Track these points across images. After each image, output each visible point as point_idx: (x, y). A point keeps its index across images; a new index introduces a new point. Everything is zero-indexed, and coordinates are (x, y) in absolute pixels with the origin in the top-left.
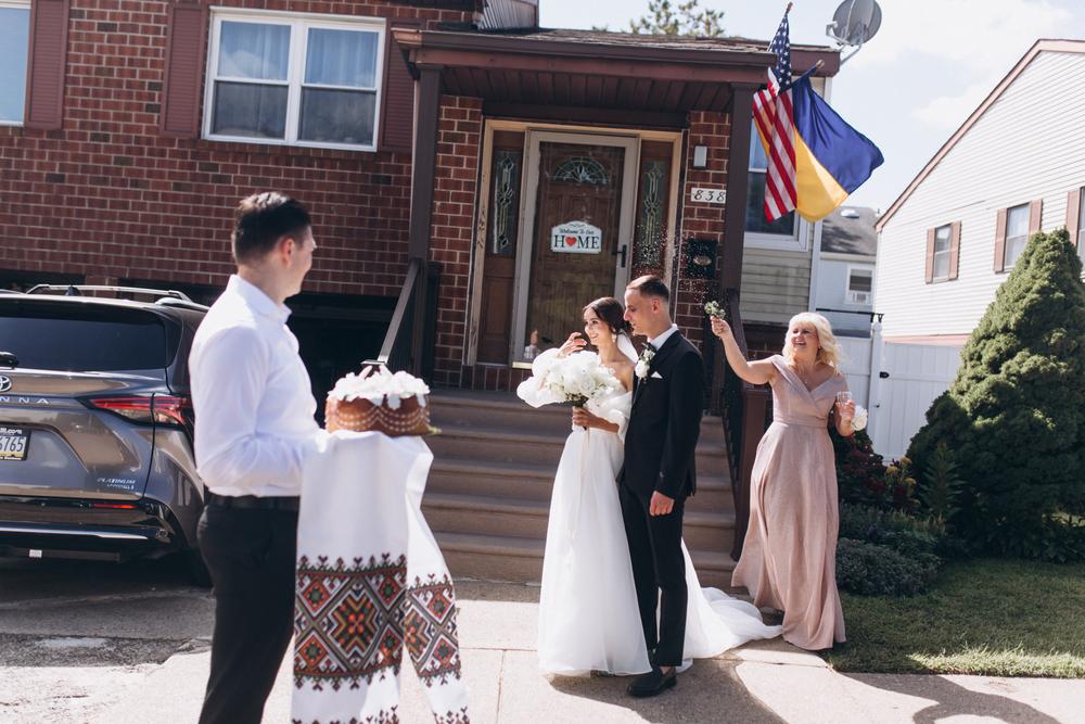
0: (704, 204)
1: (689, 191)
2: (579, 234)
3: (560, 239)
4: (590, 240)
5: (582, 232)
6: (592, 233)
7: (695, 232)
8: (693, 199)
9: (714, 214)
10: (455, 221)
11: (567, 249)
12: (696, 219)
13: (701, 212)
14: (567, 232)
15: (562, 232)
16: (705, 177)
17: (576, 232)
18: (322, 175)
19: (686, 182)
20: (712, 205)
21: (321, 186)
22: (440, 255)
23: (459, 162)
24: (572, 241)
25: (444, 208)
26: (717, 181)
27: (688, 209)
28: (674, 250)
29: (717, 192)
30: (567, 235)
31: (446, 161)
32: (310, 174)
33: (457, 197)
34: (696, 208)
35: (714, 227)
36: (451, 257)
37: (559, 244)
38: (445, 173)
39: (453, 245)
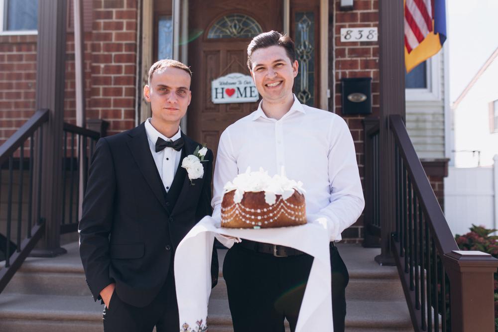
0: (354, 43)
1: (338, 32)
2: (237, 85)
3: (220, 91)
4: (248, 90)
5: (240, 83)
6: (250, 83)
7: (347, 71)
8: (343, 40)
9: (365, 52)
10: (118, 81)
11: (227, 99)
12: (347, 58)
13: (353, 52)
14: (226, 84)
15: (221, 84)
16: (353, 18)
17: (234, 84)
18: (20, 58)
19: (335, 24)
20: (362, 43)
21: (20, 67)
22: (105, 114)
23: (119, 26)
24: (230, 92)
25: (107, 70)
26: (366, 20)
27: (338, 50)
28: (329, 91)
29: (366, 31)
30: (226, 87)
31: (108, 26)
32: (10, 58)
33: (119, 59)
34: (347, 48)
35: (366, 64)
36: (117, 114)
37: (220, 96)
38: (107, 37)
39: (117, 103)
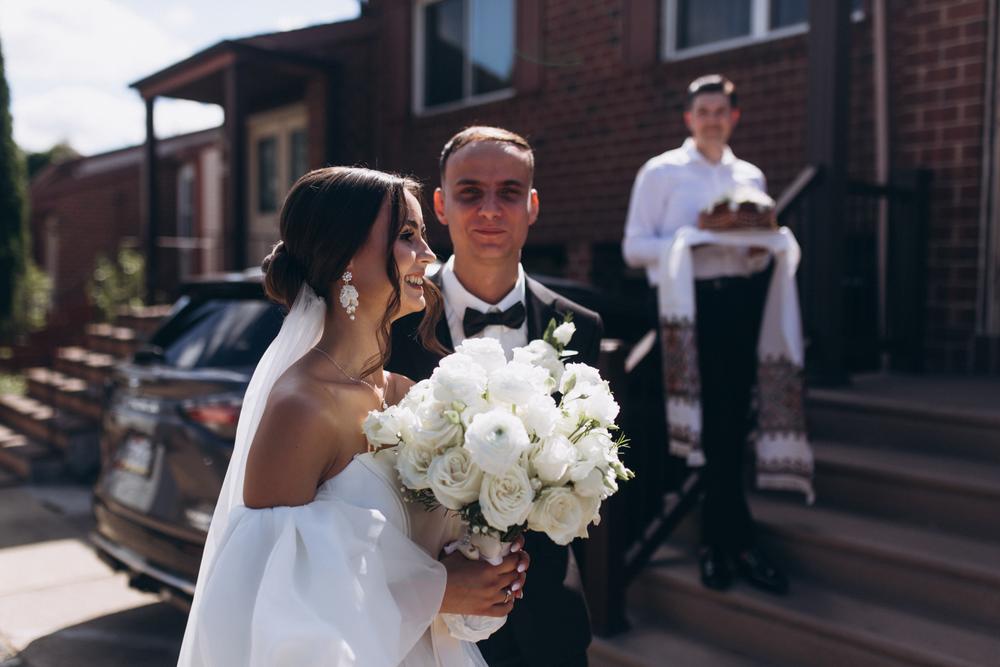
10: (951, 94)
22: (928, 157)
25: (933, 77)
36: (948, 154)
39: (950, 135)
